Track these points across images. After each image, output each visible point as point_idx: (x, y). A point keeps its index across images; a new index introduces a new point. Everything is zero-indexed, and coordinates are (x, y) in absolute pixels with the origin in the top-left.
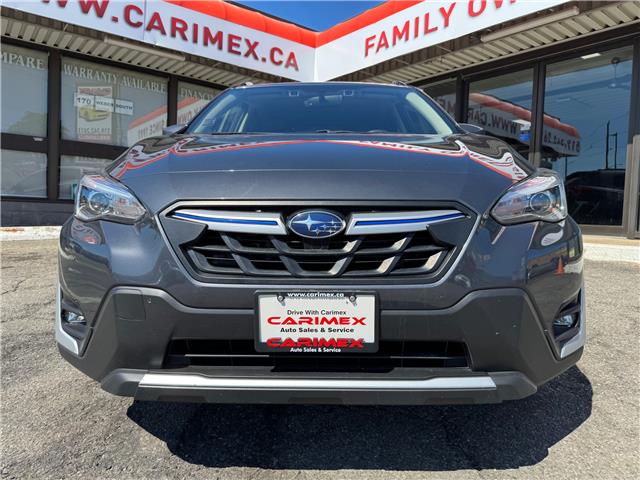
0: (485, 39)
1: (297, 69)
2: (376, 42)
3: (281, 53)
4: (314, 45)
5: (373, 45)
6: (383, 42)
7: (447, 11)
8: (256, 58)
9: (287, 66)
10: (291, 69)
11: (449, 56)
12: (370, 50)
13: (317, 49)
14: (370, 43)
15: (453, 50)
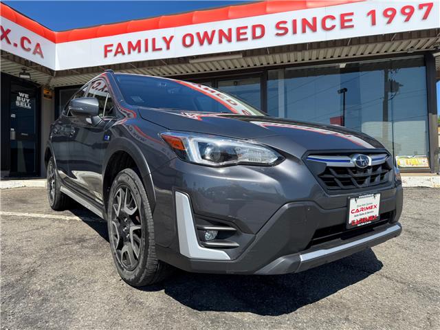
0: (191, 61)
1: (42, 57)
2: (114, 49)
3: (29, 42)
4: (55, 42)
5: (111, 51)
6: (119, 50)
7: (168, 40)
8: (9, 42)
9: (34, 53)
10: (38, 56)
11: (165, 67)
12: (109, 54)
13: (57, 45)
14: (109, 49)
15: (168, 64)
